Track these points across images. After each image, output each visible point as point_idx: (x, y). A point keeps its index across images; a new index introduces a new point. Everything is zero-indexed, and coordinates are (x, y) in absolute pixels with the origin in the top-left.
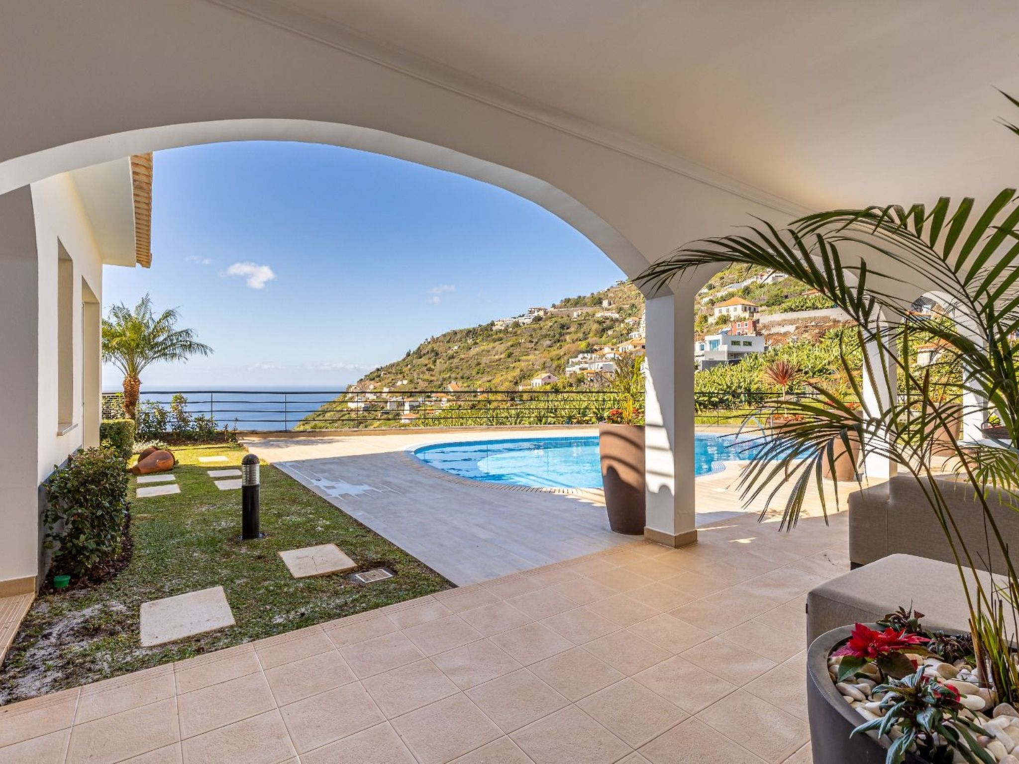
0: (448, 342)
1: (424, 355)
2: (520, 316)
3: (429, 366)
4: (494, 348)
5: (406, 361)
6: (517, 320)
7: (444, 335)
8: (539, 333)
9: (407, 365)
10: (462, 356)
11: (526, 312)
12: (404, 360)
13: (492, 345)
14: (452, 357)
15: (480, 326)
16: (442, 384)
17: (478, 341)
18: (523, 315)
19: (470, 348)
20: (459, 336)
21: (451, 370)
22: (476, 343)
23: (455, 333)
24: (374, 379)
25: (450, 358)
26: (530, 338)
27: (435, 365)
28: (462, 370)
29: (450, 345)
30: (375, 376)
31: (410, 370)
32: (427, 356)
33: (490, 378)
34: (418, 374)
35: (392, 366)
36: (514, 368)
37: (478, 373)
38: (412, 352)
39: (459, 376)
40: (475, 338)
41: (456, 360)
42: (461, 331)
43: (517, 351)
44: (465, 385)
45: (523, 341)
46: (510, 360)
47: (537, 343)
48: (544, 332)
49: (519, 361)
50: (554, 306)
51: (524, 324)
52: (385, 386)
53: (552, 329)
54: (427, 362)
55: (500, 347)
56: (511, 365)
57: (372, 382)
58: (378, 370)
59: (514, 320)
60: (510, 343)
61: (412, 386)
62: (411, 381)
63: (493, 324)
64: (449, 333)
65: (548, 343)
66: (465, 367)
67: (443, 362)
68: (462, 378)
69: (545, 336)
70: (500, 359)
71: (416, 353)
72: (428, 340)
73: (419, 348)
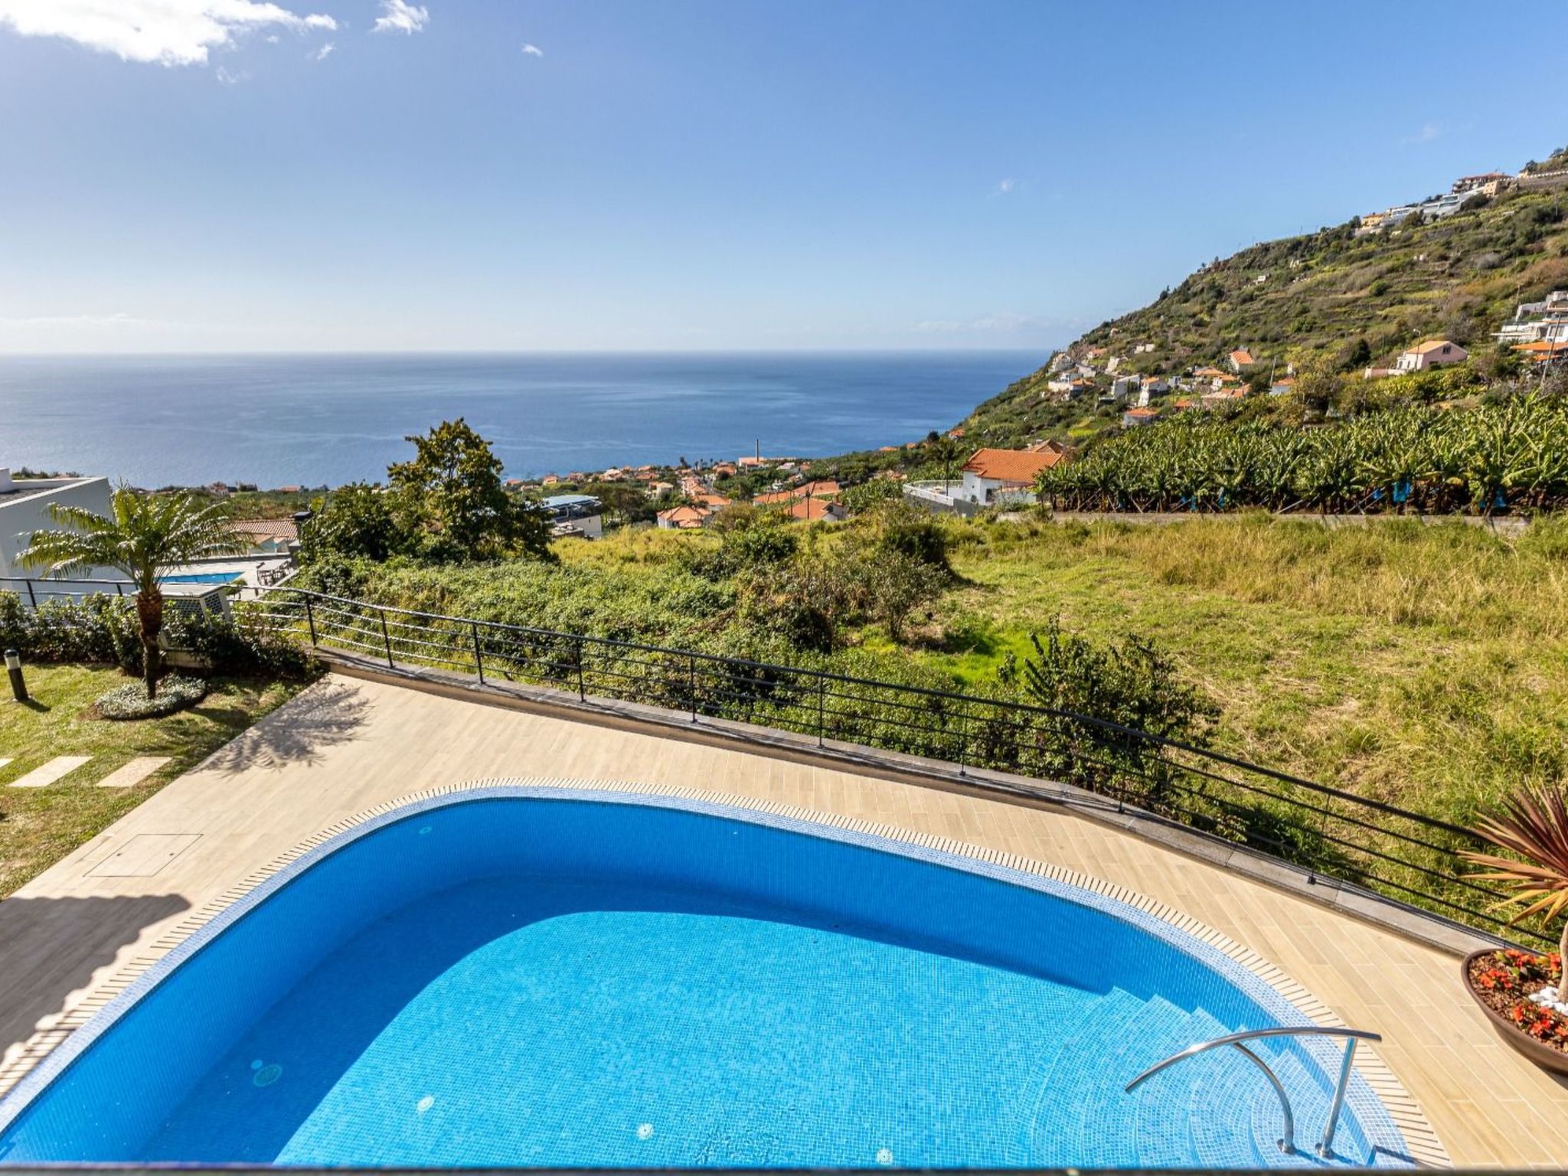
0: (1249, 267)
1: (1195, 295)
2: (1430, 201)
3: (1200, 316)
4: (1346, 275)
5: (1159, 306)
6: (1418, 210)
7: (1242, 255)
8: (1471, 235)
9: (1159, 316)
10: (1272, 296)
11: (1447, 191)
12: (1155, 306)
13: (1341, 270)
14: (1251, 298)
15: (1323, 229)
16: (1219, 352)
17: (1312, 263)
18: (1438, 198)
19: (1292, 279)
20: (1272, 255)
21: (1243, 324)
22: (1307, 268)
23: (1266, 249)
24: (1096, 342)
25: (1244, 301)
26: (1442, 251)
27: (1211, 316)
28: (1265, 323)
29: (1250, 274)
30: (1099, 337)
31: (1162, 325)
32: (1199, 298)
33: (1324, 340)
34: (1177, 333)
35: (1130, 318)
36: (1386, 317)
37: (1299, 330)
38: (1171, 291)
39: (1257, 336)
40: (1308, 257)
41: (1257, 305)
42: (1279, 244)
43: (1399, 283)
44: (1266, 354)
45: (1421, 258)
46: (1379, 301)
47: (1459, 260)
48: (1485, 233)
49: (1402, 302)
50: (1532, 168)
51: (1435, 217)
52: (1113, 354)
53: (1510, 224)
54: (1197, 308)
55: (1361, 274)
56: (1379, 313)
57: (1094, 347)
58: (1106, 325)
59: (1412, 210)
60: (1389, 264)
61: (1162, 354)
62: (1161, 346)
63: (1356, 223)
64: (1251, 251)
65: (1491, 258)
66: (1272, 317)
67: (1229, 307)
68: (1263, 339)
69: (1483, 244)
70: (1356, 300)
71: (1179, 293)
72: (1207, 267)
73: (1186, 283)
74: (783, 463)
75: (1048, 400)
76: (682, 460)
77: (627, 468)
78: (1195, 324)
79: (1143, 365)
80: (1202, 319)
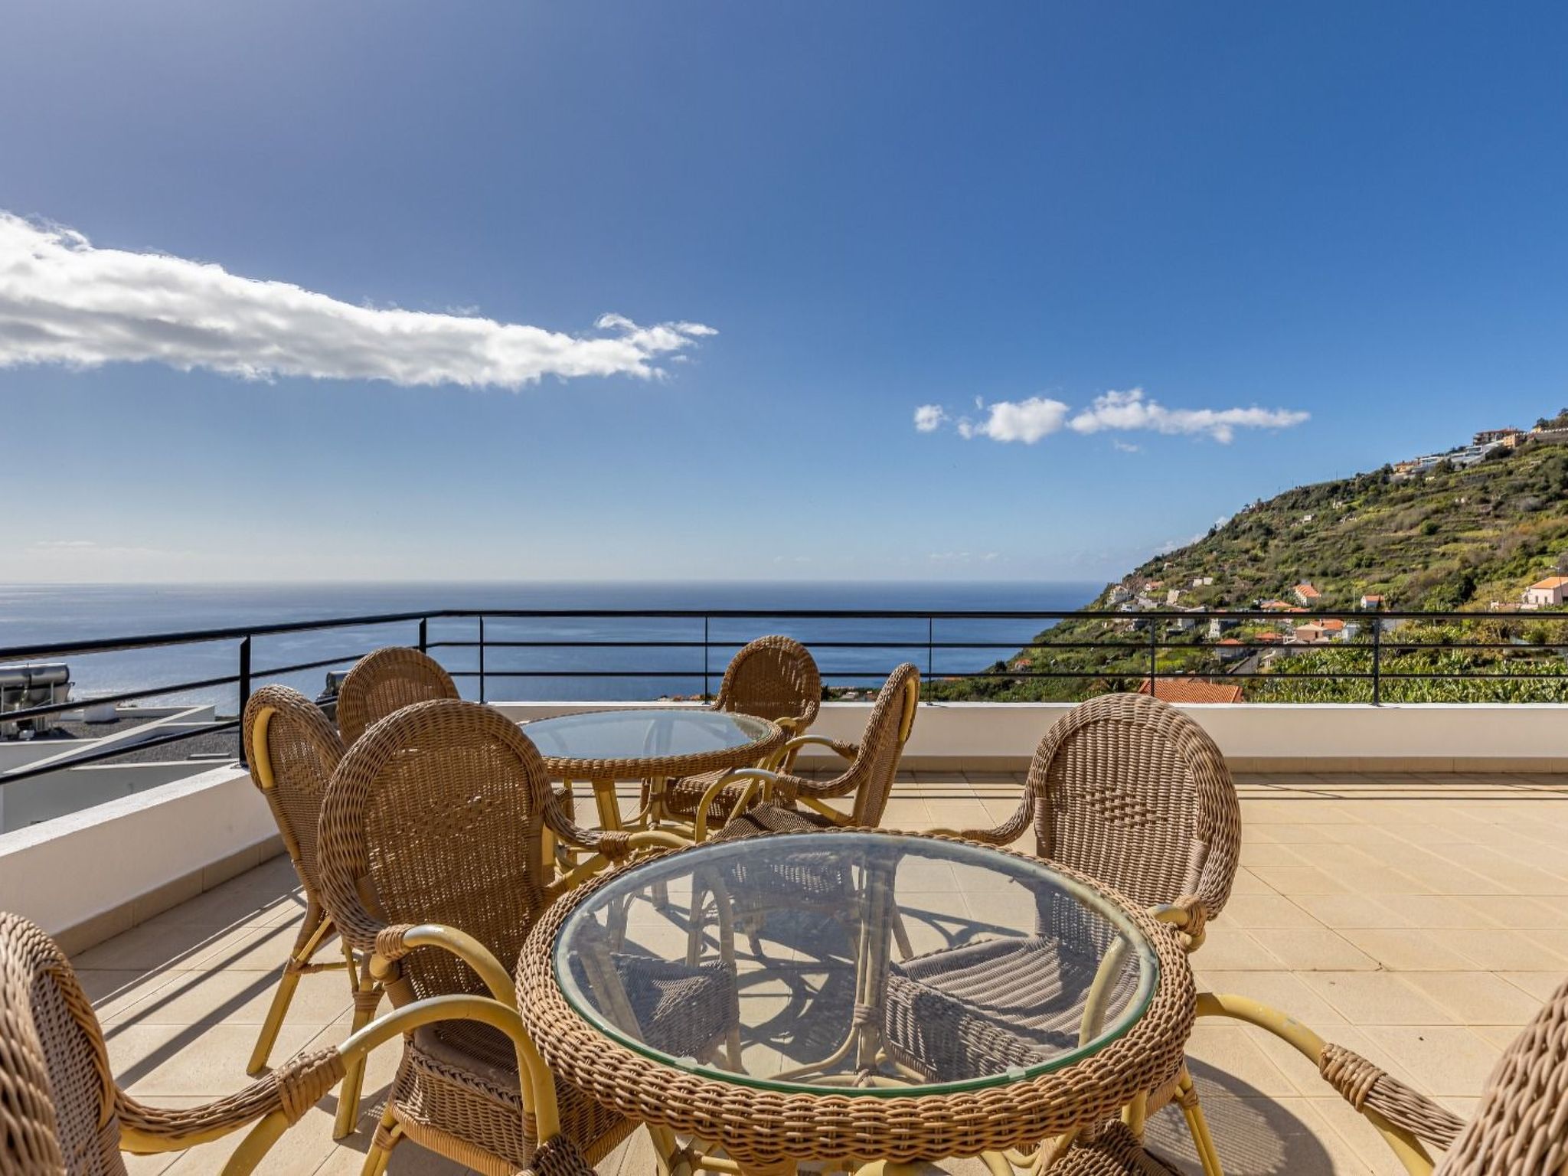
0: (1293, 507)
1: (1244, 532)
2: (1454, 451)
3: (1253, 552)
4: (1393, 516)
5: (1209, 543)
6: (1446, 459)
7: (1284, 497)
8: (1505, 482)
9: (1211, 551)
10: (1323, 534)
11: (1469, 443)
12: (1205, 541)
13: (1386, 511)
14: (1301, 536)
15: (1358, 475)
16: (1282, 586)
17: (1355, 504)
18: (1462, 449)
19: (1339, 519)
20: (1314, 496)
21: (1300, 560)
22: (1351, 509)
23: (1306, 492)
24: (1151, 575)
25: (1296, 539)
26: (1481, 495)
27: (1266, 552)
28: (1322, 559)
29: (1295, 513)
30: (1154, 569)
31: (1216, 560)
32: (1249, 535)
33: (1386, 575)
34: (1233, 567)
35: (1181, 553)
36: (1444, 555)
37: (1358, 565)
38: (1219, 529)
39: (1318, 570)
40: (1348, 499)
41: (1309, 542)
42: (1318, 487)
43: (1448, 523)
44: (1331, 588)
45: (1463, 500)
46: (1432, 539)
47: (1500, 503)
48: (1518, 479)
49: (1456, 540)
50: (1543, 424)
51: (1464, 465)
52: (1172, 586)
53: (1540, 472)
54: (1249, 545)
55: (1407, 515)
56: (1436, 550)
57: (1150, 579)
58: (1157, 559)
59: (1440, 459)
60: (1433, 506)
61: (1221, 587)
62: (1220, 580)
63: (1388, 470)
64: (1292, 493)
65: (1532, 501)
66: (1328, 554)
67: (1282, 544)
68: (1324, 574)
69: (1521, 489)
70: (1409, 538)
71: (1228, 530)
72: (1251, 507)
73: (1233, 521)
75: (1112, 631)
78: (1250, 559)
79: (1205, 597)
80: (1256, 555)
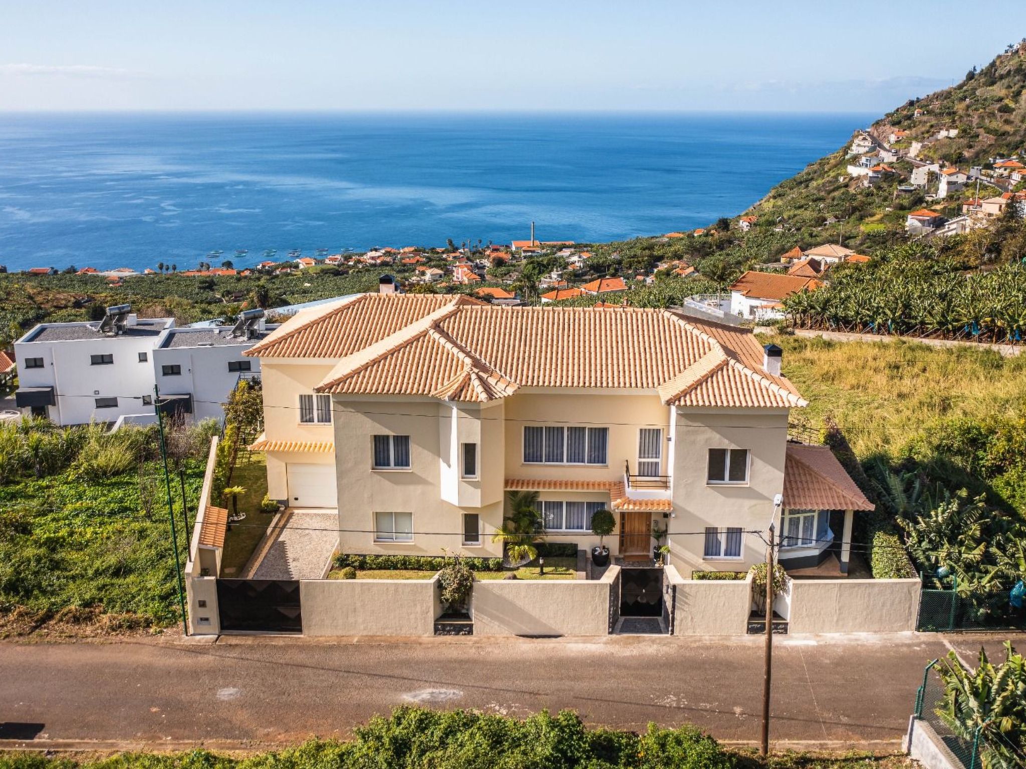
1: (1002, 77)
3: (1006, 101)
5: (965, 88)
9: (964, 99)
12: (960, 87)
24: (899, 123)
27: (1016, 102)
30: (903, 117)
31: (968, 107)
32: (1005, 81)
34: (982, 117)
35: (937, 97)
38: (978, 71)
52: (916, 138)
54: (1004, 93)
57: (896, 129)
58: (911, 103)
61: (964, 141)
62: (964, 132)
71: (986, 74)
72: (1015, 47)
73: (993, 64)
74: (560, 249)
75: (846, 186)
76: (451, 243)
77: (388, 249)
78: (1000, 110)
79: (944, 151)
80: (1007, 105)
